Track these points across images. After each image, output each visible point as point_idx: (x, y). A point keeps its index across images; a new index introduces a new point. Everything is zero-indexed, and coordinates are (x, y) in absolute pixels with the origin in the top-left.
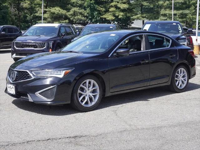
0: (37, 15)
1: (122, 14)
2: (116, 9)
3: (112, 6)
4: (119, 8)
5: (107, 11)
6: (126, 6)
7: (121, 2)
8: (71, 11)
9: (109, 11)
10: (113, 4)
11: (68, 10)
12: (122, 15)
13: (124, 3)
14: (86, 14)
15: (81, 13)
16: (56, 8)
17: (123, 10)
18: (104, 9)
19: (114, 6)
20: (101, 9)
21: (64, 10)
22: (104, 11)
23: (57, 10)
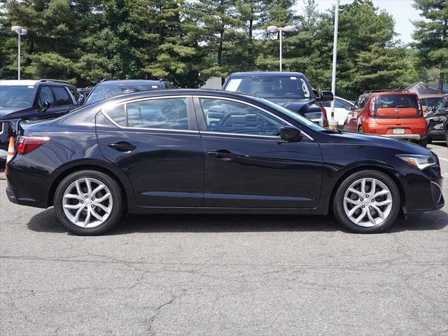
0: (11, 68)
1: (182, 65)
2: (171, 56)
3: (162, 51)
4: (177, 54)
5: (153, 60)
6: (190, 51)
7: (179, 42)
8: (81, 60)
9: (156, 59)
10: (164, 46)
11: (75, 58)
12: (183, 68)
13: (186, 45)
14: (110, 66)
15: (101, 65)
16: (50, 54)
17: (185, 59)
18: (146, 57)
19: (167, 50)
20: (142, 55)
21: (66, 58)
22: (147, 60)
23: (52, 58)
